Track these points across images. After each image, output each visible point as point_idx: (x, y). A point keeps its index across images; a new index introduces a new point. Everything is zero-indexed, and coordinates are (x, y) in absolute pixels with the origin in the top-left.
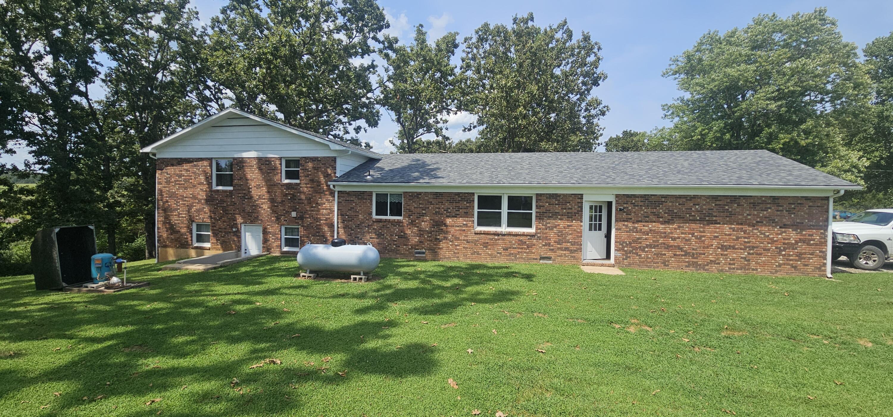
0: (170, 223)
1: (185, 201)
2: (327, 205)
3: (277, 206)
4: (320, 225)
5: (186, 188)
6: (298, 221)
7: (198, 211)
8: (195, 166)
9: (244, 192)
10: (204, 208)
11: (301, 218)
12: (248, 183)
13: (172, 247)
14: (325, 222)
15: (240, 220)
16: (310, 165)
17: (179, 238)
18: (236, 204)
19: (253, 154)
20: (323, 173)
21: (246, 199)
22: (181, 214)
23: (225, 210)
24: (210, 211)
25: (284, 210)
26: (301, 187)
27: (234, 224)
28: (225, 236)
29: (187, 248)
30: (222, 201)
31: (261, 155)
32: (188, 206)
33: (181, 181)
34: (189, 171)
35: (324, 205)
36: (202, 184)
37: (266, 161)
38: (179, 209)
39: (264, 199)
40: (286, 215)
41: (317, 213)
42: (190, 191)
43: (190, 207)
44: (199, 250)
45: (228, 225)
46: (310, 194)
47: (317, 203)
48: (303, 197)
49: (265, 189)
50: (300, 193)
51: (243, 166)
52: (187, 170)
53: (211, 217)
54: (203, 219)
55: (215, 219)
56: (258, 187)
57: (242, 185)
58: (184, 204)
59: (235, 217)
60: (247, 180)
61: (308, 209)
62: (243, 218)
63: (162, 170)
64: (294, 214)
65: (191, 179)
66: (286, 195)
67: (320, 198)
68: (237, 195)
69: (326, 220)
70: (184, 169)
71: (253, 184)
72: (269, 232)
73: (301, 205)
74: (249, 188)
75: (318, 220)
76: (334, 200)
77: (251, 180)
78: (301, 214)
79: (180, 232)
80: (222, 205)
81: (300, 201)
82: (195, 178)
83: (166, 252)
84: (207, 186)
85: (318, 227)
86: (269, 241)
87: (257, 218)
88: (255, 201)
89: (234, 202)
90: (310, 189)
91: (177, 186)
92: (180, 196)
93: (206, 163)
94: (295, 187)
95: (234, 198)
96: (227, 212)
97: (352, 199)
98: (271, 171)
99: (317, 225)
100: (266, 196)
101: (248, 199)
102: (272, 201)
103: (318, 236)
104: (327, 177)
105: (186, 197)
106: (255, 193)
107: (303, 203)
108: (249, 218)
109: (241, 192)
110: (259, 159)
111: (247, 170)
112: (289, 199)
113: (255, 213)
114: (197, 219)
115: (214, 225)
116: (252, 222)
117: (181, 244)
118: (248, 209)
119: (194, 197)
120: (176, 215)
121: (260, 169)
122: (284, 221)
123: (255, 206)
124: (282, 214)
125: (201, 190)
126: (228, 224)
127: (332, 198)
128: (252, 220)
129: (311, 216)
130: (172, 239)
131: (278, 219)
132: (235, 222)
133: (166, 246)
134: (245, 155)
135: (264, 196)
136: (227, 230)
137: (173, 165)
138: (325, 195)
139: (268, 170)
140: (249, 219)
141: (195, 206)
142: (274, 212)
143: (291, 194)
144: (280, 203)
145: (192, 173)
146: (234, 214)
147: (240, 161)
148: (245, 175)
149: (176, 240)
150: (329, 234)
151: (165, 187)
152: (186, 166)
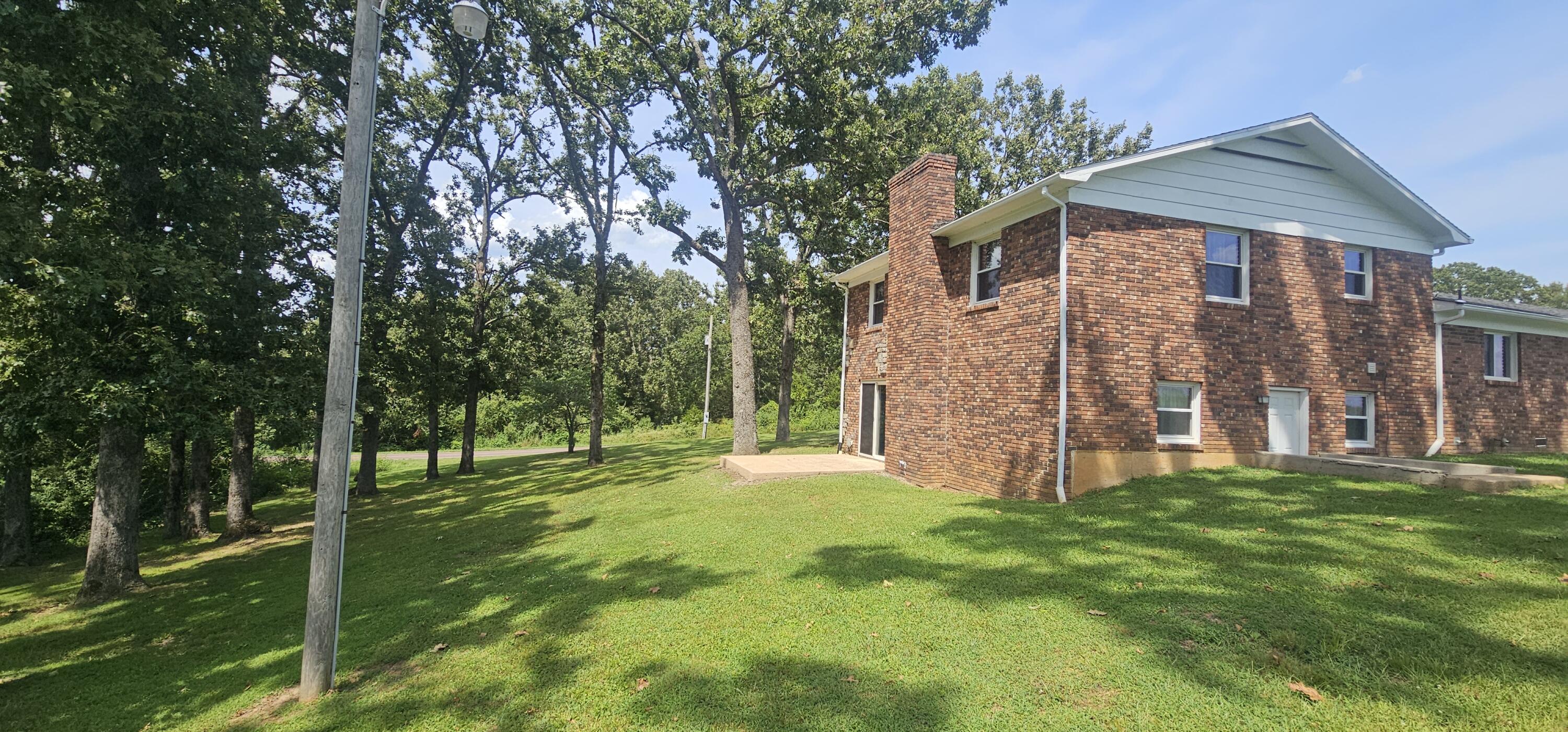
0: (1101, 382)
1: (1143, 324)
2: (1421, 351)
3: (1339, 349)
4: (1411, 392)
5: (1145, 292)
6: (1378, 382)
7: (1175, 352)
8: (1169, 237)
9: (1278, 312)
10: (1189, 346)
11: (1382, 375)
12: (1284, 293)
13: (1107, 448)
14: (1419, 385)
15: (1269, 378)
16: (1395, 266)
17: (1125, 423)
18: (1260, 339)
19: (1294, 229)
20: (1415, 286)
21: (1282, 328)
22: (1132, 358)
23: (1237, 354)
24: (1206, 355)
25: (1353, 358)
26: (1380, 311)
27: (1256, 387)
28: (1236, 415)
29: (1148, 450)
30: (1231, 331)
31: (1312, 233)
32: (1149, 337)
33: (1133, 271)
34: (1154, 248)
35: (1417, 351)
36: (1182, 284)
37: (1318, 248)
38: (1127, 345)
39: (1316, 331)
40: (1357, 369)
41: (1408, 366)
42: (1155, 301)
43: (1157, 341)
44: (1178, 454)
45: (1243, 390)
46: (1396, 328)
47: (1407, 347)
48: (1385, 332)
49: (1317, 310)
50: (1380, 322)
51: (1275, 253)
52: (1150, 247)
53: (1208, 371)
54: (1187, 373)
55: (1216, 375)
56: (1304, 303)
57: (1273, 296)
58: (1142, 333)
59: (1260, 371)
60: (1283, 285)
61: (1393, 357)
62: (1276, 372)
63: (1084, 236)
64: (1372, 368)
65: (1159, 270)
66: (1355, 325)
67: (1413, 336)
68: (1265, 319)
69: (1420, 382)
70: (1144, 243)
71: (1294, 296)
72: (1326, 406)
73: (1380, 348)
74: (1288, 305)
75: (1407, 380)
76: (1433, 341)
77: (1293, 286)
78: (1381, 368)
79: (1127, 406)
80: (1232, 340)
81: (1380, 341)
82: (1169, 268)
83: (1094, 463)
84: (1198, 291)
85: (1411, 395)
86: (1324, 425)
87: (1302, 375)
88: (1300, 335)
89: (1256, 334)
90: (1396, 316)
91: (1123, 285)
92: (1133, 311)
93: (1193, 234)
94: (1372, 310)
95: (1256, 326)
96: (1242, 358)
97: (1457, 341)
98: (1328, 271)
99: (1407, 392)
100: (1322, 325)
101: (1285, 328)
102: (1332, 336)
103: (1409, 414)
104: (1421, 294)
105: (1147, 316)
106: (1299, 316)
107: (1384, 345)
108: (1288, 372)
109: (1272, 311)
110: (1307, 241)
111: (1284, 263)
112: (1360, 335)
113: (1299, 362)
114: (1172, 374)
115: (1211, 388)
116: (1293, 383)
117: (1132, 440)
118: (1286, 352)
119: (1167, 317)
120: (1118, 361)
121: (1309, 265)
122: (1354, 381)
123: (1299, 346)
124: (1349, 366)
125: (1184, 299)
126: (1243, 386)
127: (1429, 338)
128: (1293, 377)
129: (1398, 373)
130: (1109, 427)
131: (1342, 376)
132: (1258, 383)
133: (1093, 447)
134: (1281, 228)
135: (1315, 323)
136: (1240, 403)
137: (1112, 228)
138: (1420, 330)
139: (1322, 267)
140: (1288, 377)
141: (1168, 339)
142: (1336, 361)
143: (1364, 324)
144: (1345, 342)
145: (1164, 254)
146: (1256, 363)
147: (1269, 240)
148: (1278, 273)
149: (1120, 429)
150: (1425, 409)
151: (1090, 284)
152: (1148, 236)
